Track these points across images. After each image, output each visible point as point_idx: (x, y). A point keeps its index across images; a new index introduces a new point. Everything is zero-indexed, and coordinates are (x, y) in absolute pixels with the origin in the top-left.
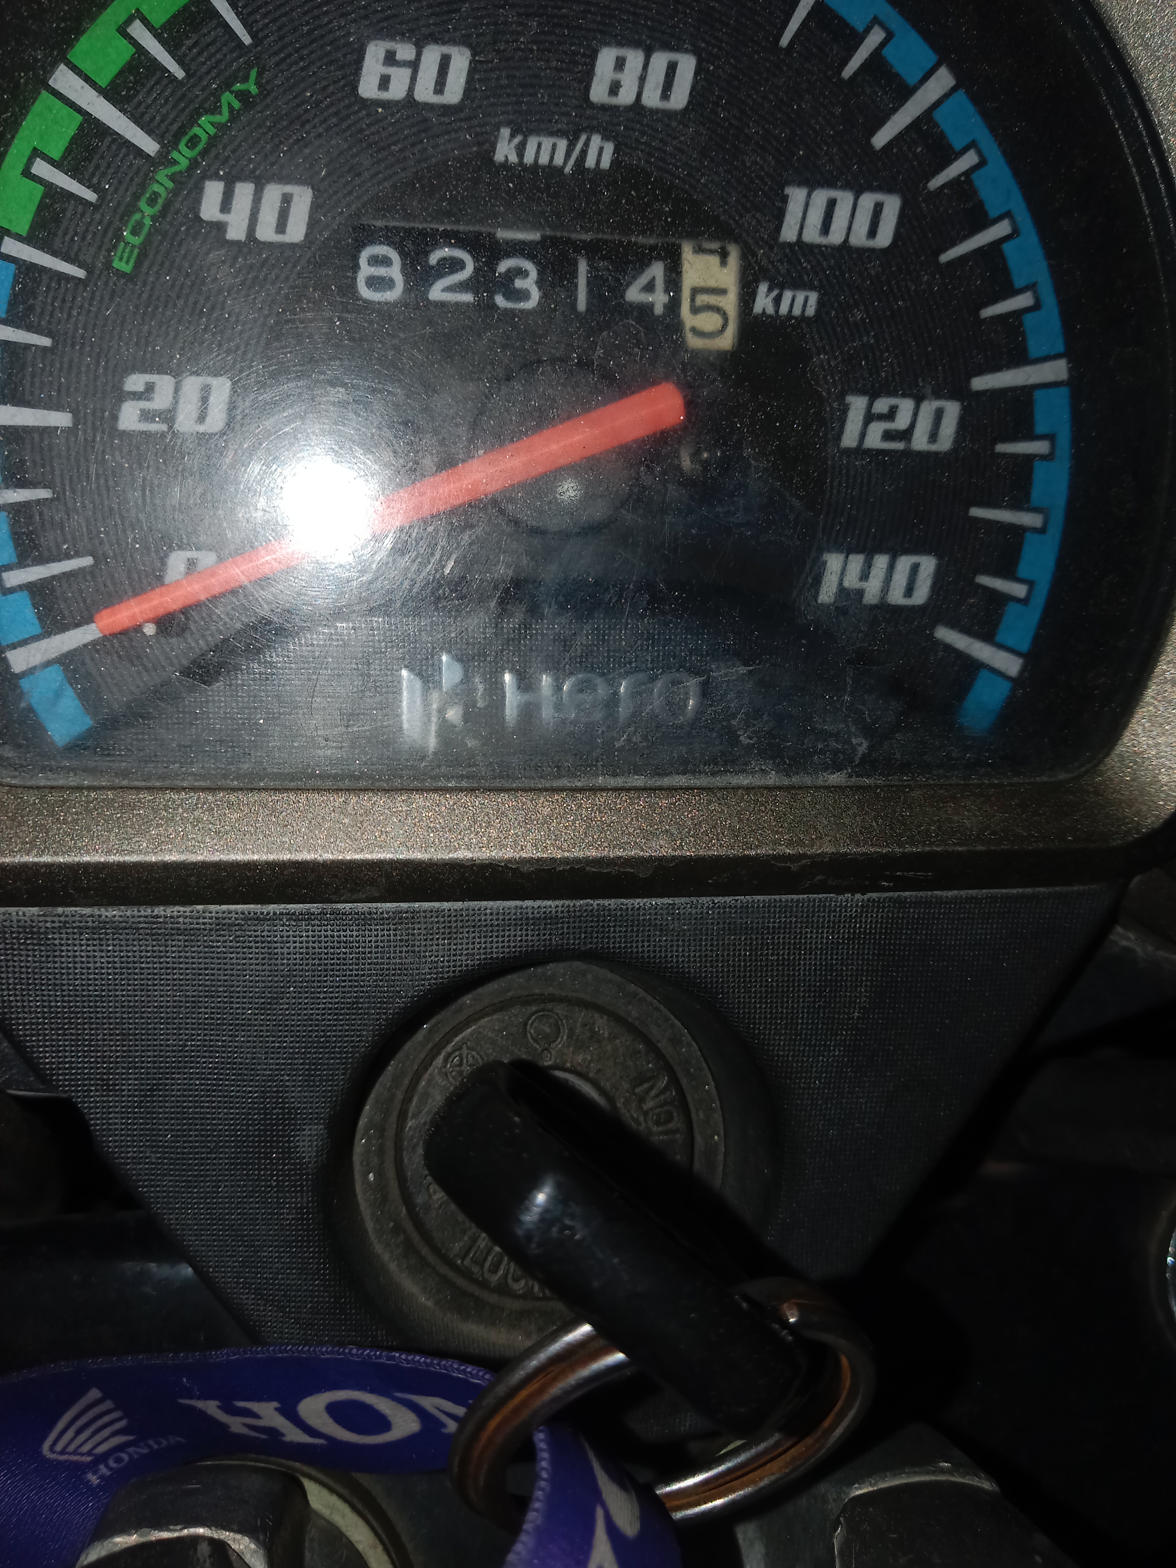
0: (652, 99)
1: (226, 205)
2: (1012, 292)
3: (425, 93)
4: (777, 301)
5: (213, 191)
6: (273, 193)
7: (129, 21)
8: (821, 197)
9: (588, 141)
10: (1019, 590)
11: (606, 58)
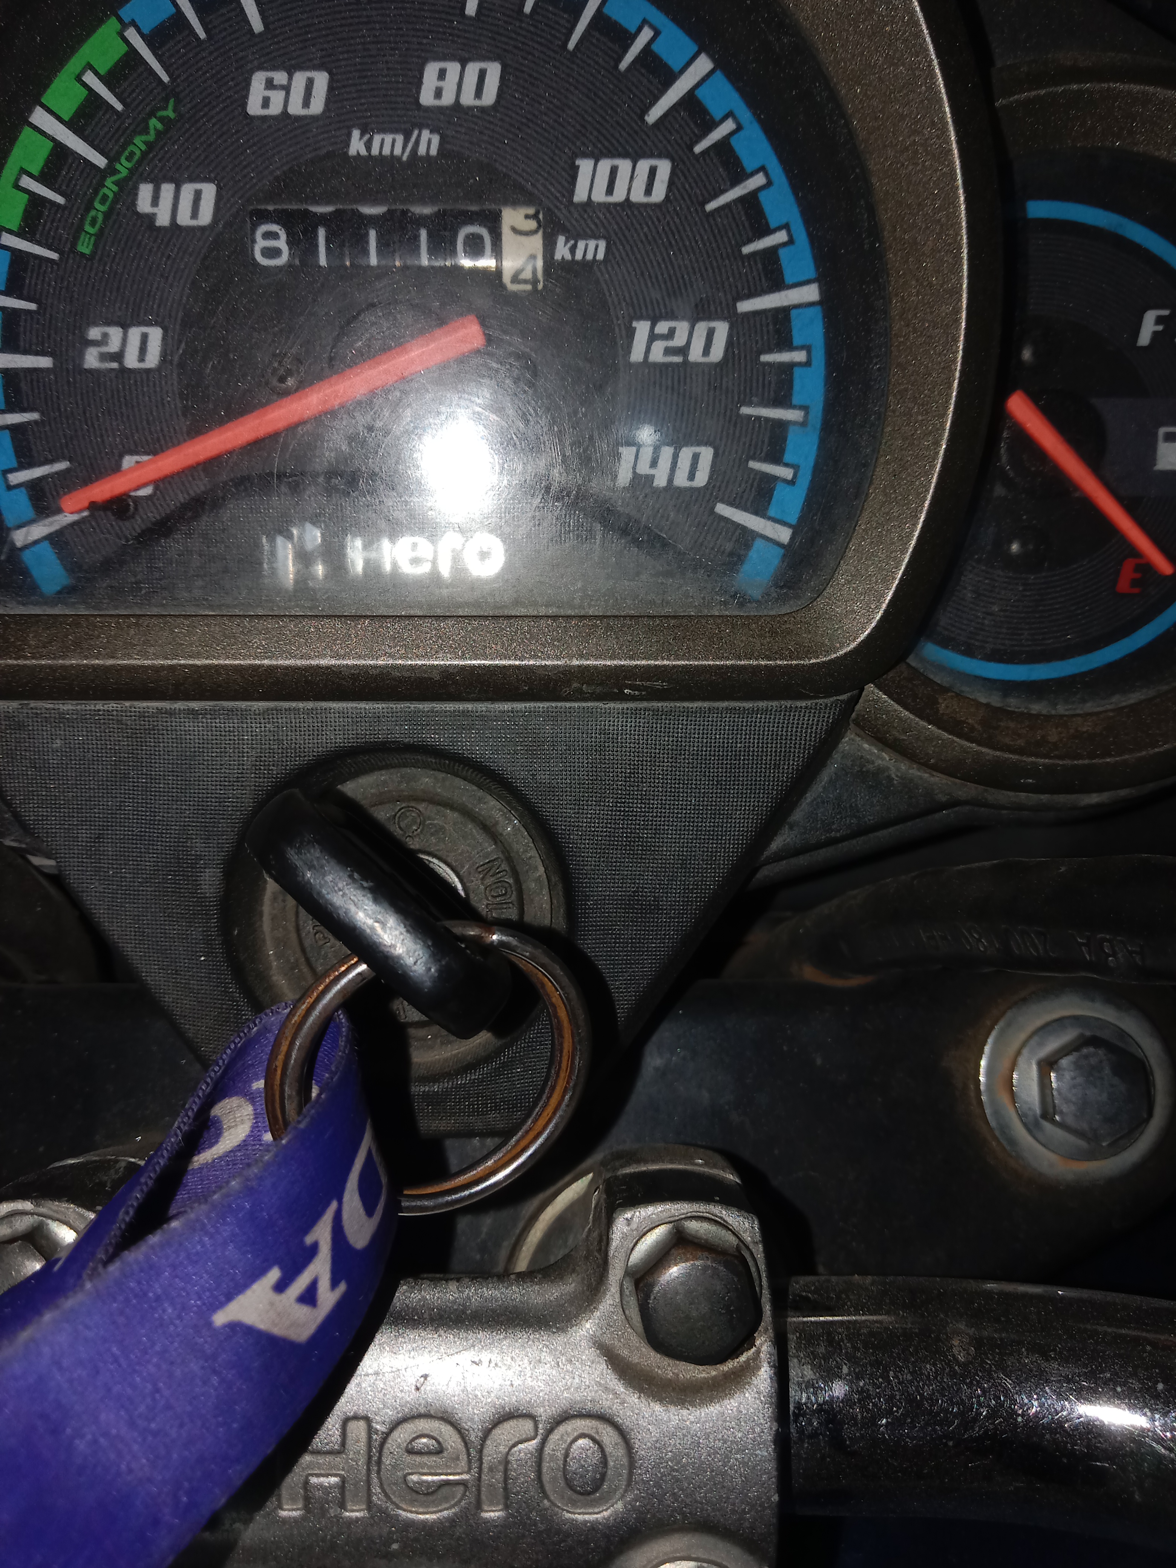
0: (468, 99)
1: (155, 201)
2: (767, 231)
3: (296, 108)
4: (573, 250)
5: (145, 191)
6: (188, 190)
7: (82, 72)
8: (605, 166)
9: (419, 136)
10: (786, 473)
11: (431, 71)
